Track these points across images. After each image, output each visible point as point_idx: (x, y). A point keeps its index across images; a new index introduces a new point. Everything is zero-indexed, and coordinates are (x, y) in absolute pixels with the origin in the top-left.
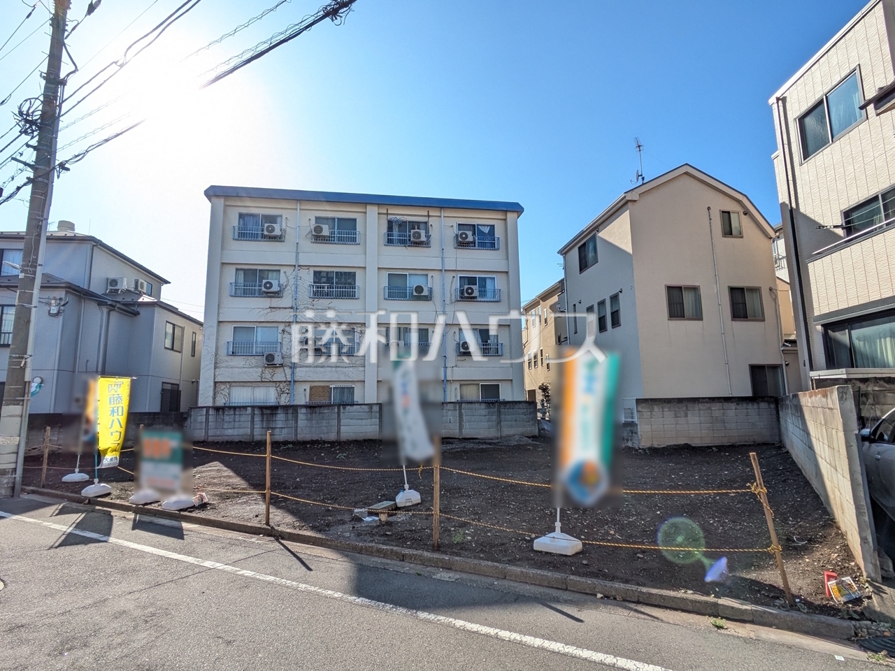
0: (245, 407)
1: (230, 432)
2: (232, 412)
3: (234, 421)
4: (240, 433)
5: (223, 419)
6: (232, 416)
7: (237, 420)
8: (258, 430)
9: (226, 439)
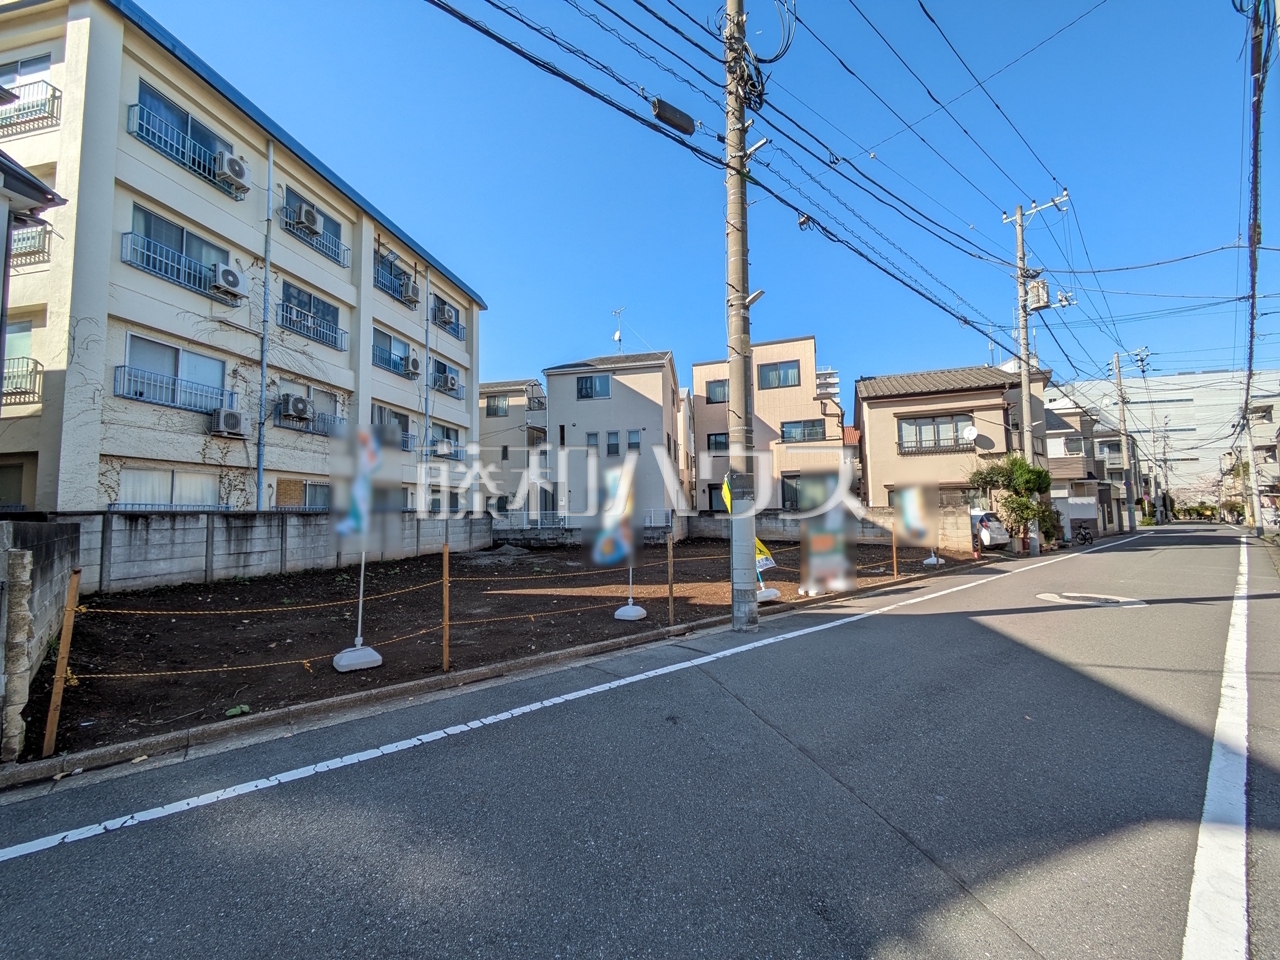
0: (195, 515)
1: (162, 567)
2: (167, 524)
3: (173, 543)
4: (186, 568)
5: (147, 540)
6: (168, 534)
7: (180, 541)
8: (220, 558)
9: (153, 582)
